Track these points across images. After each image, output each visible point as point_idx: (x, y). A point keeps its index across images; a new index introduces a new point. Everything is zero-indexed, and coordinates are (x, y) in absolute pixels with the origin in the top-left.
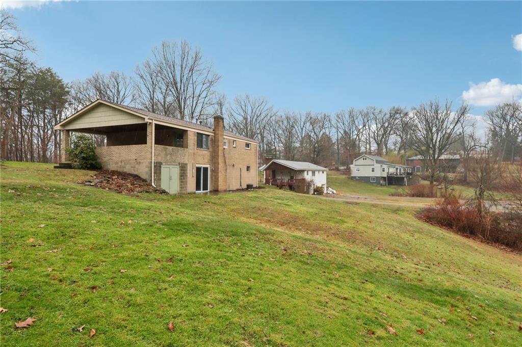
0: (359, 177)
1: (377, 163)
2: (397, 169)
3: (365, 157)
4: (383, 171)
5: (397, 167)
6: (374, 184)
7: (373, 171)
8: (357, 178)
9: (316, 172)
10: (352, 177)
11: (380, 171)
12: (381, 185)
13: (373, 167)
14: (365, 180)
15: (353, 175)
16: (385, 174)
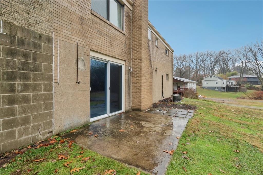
0: (207, 87)
1: (219, 79)
2: (230, 82)
3: (211, 76)
4: (223, 83)
5: (229, 81)
6: (217, 91)
7: (217, 83)
8: (206, 87)
9: (193, 84)
10: (203, 87)
11: (221, 84)
12: (222, 91)
13: (217, 81)
14: (212, 89)
15: (203, 86)
16: (224, 86)
